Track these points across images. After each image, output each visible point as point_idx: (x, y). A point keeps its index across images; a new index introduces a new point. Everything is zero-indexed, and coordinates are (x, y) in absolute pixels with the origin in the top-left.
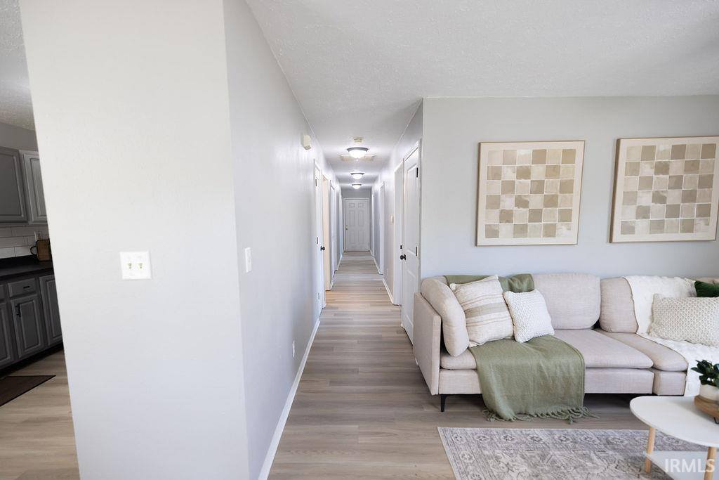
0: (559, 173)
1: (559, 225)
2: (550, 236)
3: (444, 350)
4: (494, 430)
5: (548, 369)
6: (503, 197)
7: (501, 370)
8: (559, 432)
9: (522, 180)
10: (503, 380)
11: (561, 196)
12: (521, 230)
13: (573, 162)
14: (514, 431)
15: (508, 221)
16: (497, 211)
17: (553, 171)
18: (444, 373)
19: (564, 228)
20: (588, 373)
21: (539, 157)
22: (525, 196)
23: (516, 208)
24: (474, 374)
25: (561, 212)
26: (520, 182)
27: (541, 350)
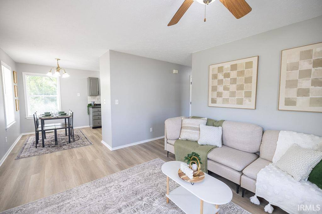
0: (244, 74)
1: (244, 99)
2: (240, 104)
6: (218, 86)
9: (227, 79)
11: (245, 85)
12: (226, 101)
13: (252, 68)
15: (220, 97)
16: (216, 92)
17: (241, 73)
19: (247, 100)
21: (234, 67)
22: (228, 85)
23: (224, 91)
25: (246, 92)
26: (225, 80)
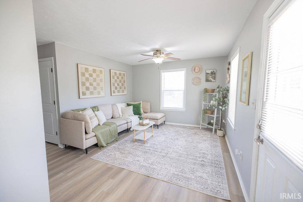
1: (101, 91)
2: (99, 94)
3: (86, 133)
4: (105, 150)
5: (111, 129)
6: (86, 82)
7: (101, 133)
8: (117, 143)
10: (102, 136)
11: (100, 83)
12: (92, 93)
13: (102, 74)
14: (109, 148)
15: (88, 90)
16: (85, 87)
17: (98, 76)
18: (87, 140)
20: (118, 127)
21: (94, 71)
22: (92, 82)
23: (90, 86)
24: (95, 137)
25: (101, 87)
26: (90, 78)
27: (108, 125)
